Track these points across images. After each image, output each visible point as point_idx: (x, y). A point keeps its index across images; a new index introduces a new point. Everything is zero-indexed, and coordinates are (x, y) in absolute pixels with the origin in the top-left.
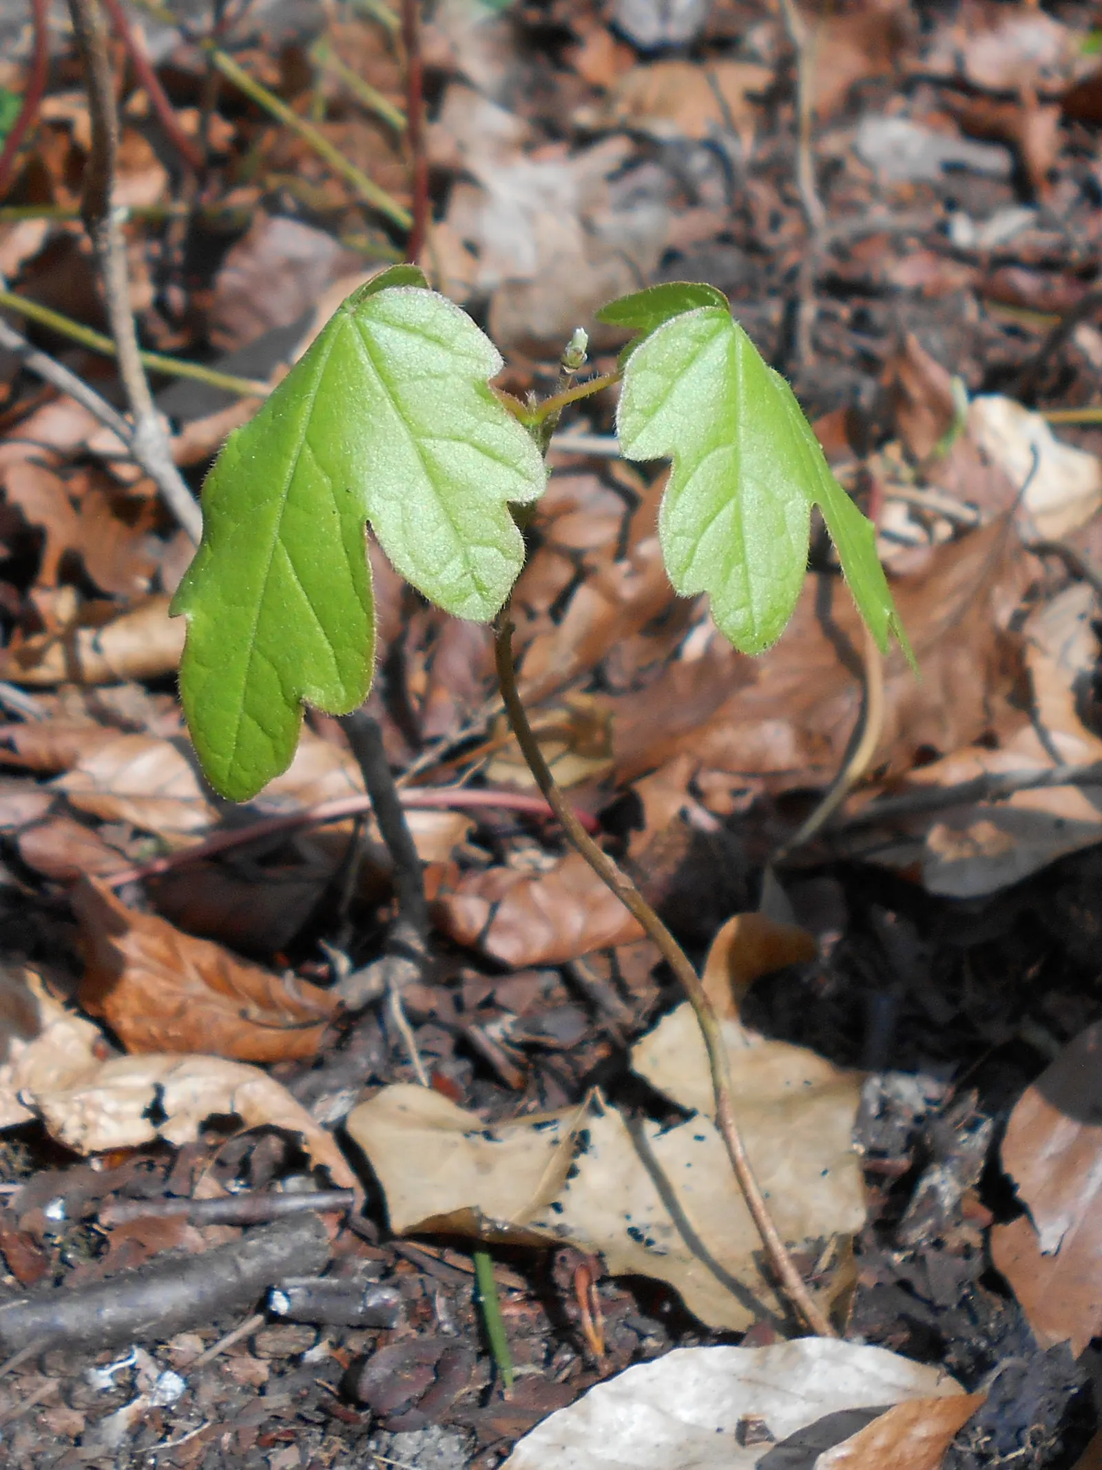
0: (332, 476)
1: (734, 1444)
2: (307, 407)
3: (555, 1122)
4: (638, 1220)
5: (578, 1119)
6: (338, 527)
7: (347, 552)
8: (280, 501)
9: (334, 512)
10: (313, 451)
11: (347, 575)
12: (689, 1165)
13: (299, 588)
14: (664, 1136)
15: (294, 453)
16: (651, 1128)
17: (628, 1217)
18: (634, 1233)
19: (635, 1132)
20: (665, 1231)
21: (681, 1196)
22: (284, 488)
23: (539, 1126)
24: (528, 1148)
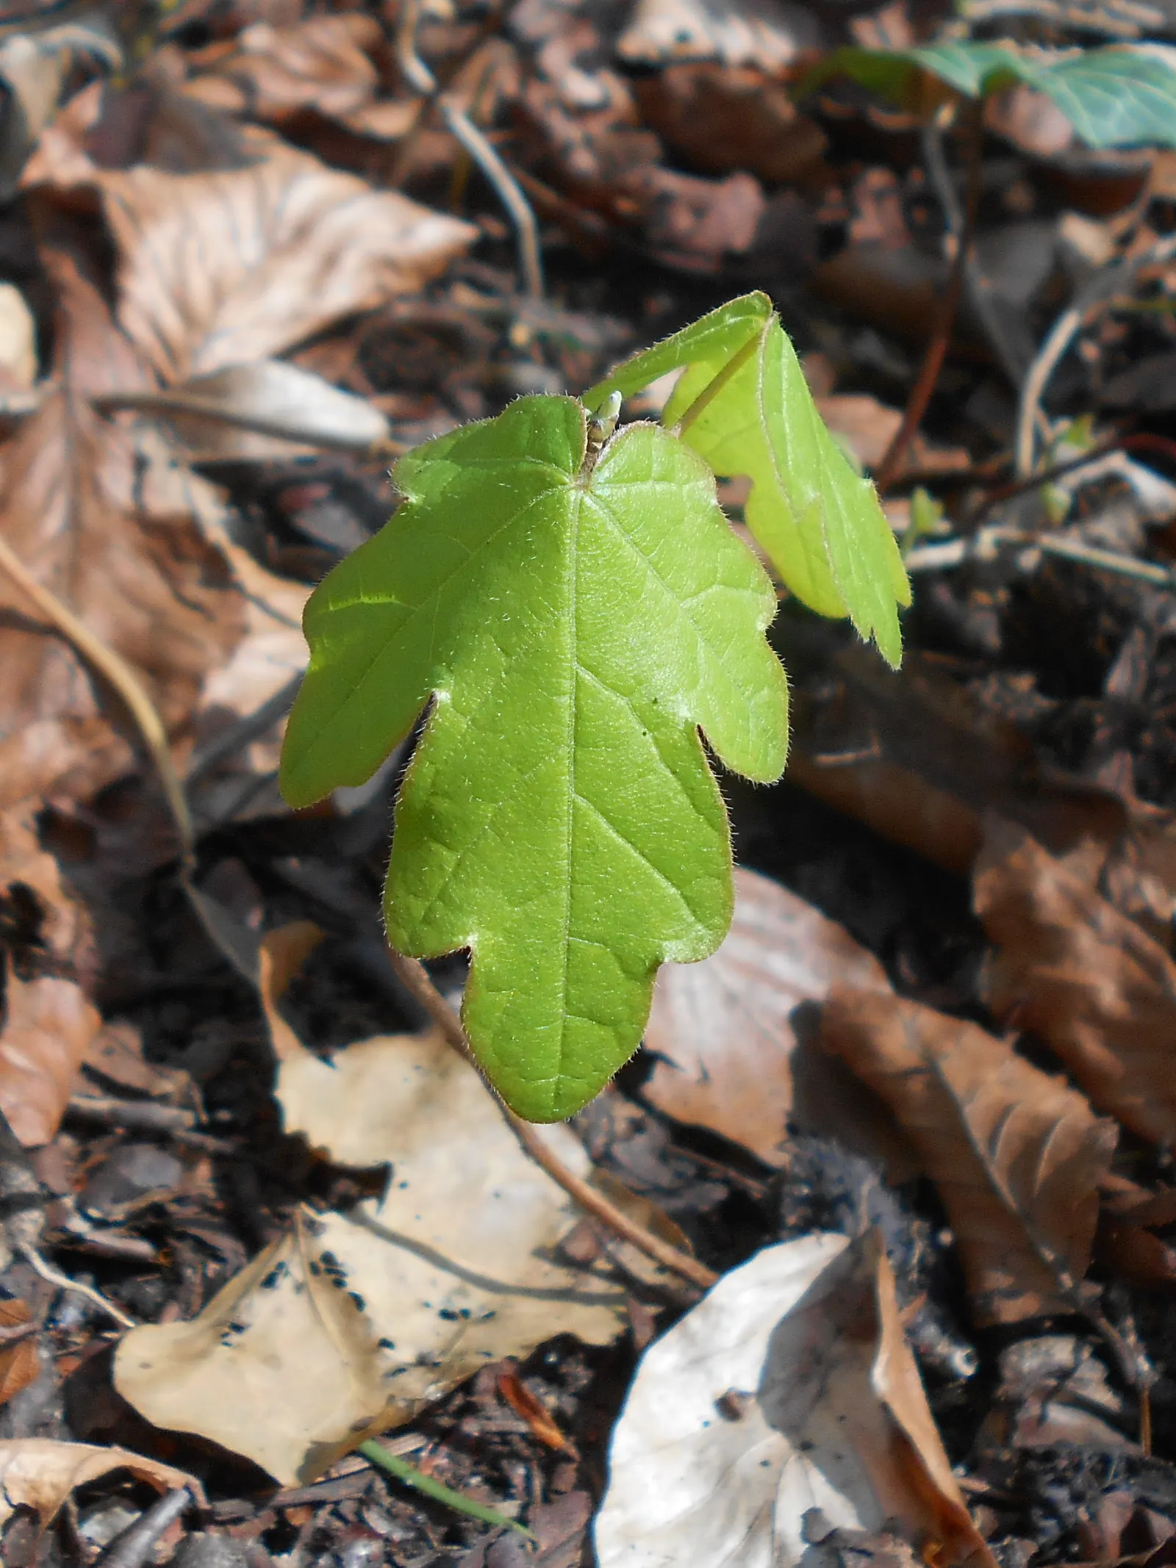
0: (626, 692)
1: (731, 1427)
2: (567, 621)
3: (281, 1266)
4: (438, 1302)
5: (303, 1248)
6: (654, 749)
7: (674, 773)
8: (565, 751)
9: (644, 734)
10: (597, 674)
11: (683, 799)
12: (418, 1217)
13: (620, 841)
14: (385, 1207)
15: (567, 685)
16: (369, 1206)
17: (427, 1305)
18: (446, 1315)
19: (362, 1221)
20: (461, 1292)
21: (444, 1250)
22: (567, 732)
23: (270, 1282)
24: (279, 1312)
